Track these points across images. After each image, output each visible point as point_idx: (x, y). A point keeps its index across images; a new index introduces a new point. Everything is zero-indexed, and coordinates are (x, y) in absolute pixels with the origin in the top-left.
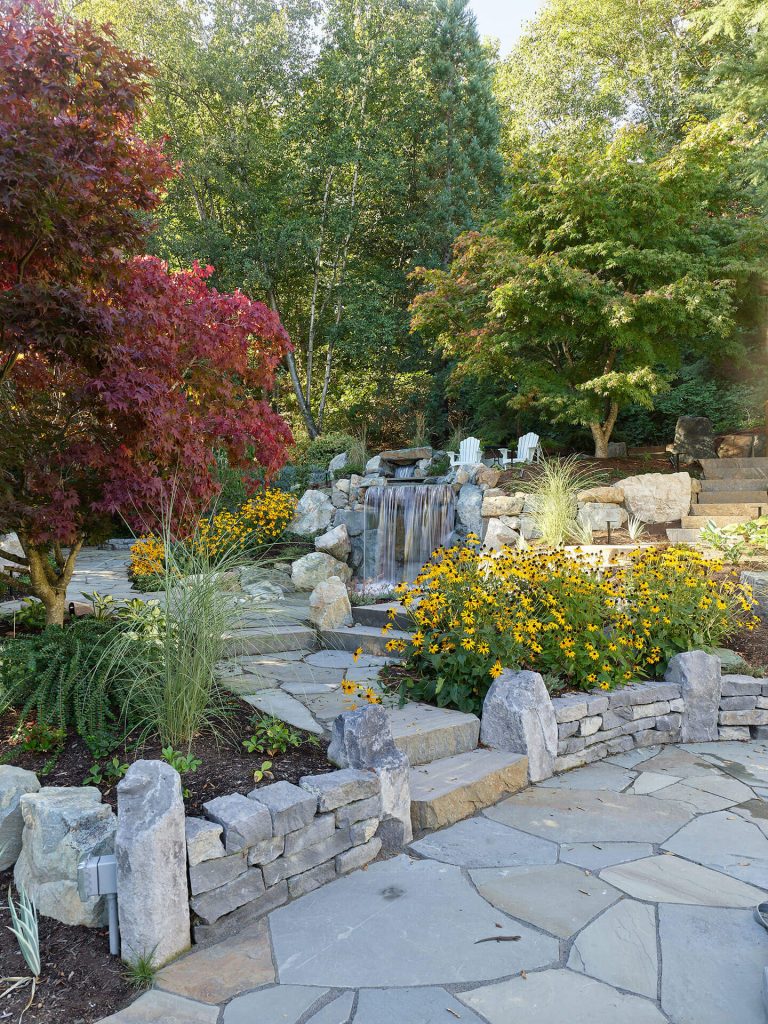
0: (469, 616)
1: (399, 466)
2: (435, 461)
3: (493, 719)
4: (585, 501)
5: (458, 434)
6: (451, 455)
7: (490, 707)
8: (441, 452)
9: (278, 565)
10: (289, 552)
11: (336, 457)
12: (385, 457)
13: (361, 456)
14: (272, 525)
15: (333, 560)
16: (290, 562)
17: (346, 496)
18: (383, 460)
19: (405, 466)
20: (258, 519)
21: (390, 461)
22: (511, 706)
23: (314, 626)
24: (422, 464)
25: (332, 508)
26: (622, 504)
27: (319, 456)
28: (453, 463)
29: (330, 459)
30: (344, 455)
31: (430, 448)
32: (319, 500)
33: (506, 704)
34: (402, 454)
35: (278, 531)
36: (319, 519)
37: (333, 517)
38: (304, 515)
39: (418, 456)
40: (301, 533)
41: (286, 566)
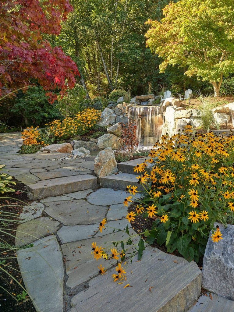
0: (195, 194)
1: (142, 101)
2: (155, 100)
3: (212, 271)
4: (215, 112)
5: (163, 89)
6: (161, 96)
7: (209, 262)
8: (157, 96)
9: (91, 139)
10: (97, 134)
11: (120, 98)
12: (137, 98)
13: (129, 98)
14: (89, 123)
15: (115, 137)
16: (97, 138)
17: (121, 111)
18: (136, 99)
19: (144, 101)
20: (83, 120)
21: (139, 100)
22: (227, 262)
23: (96, 175)
24: (151, 100)
25: (115, 115)
26: (228, 113)
27: (113, 97)
28: (162, 100)
29: (117, 99)
30: (122, 97)
31: (153, 95)
32: (110, 112)
33: (223, 261)
34: (143, 97)
35: (92, 125)
36: (110, 120)
37: (115, 119)
38: (104, 118)
39: (149, 98)
40: (102, 126)
41: (95, 140)
